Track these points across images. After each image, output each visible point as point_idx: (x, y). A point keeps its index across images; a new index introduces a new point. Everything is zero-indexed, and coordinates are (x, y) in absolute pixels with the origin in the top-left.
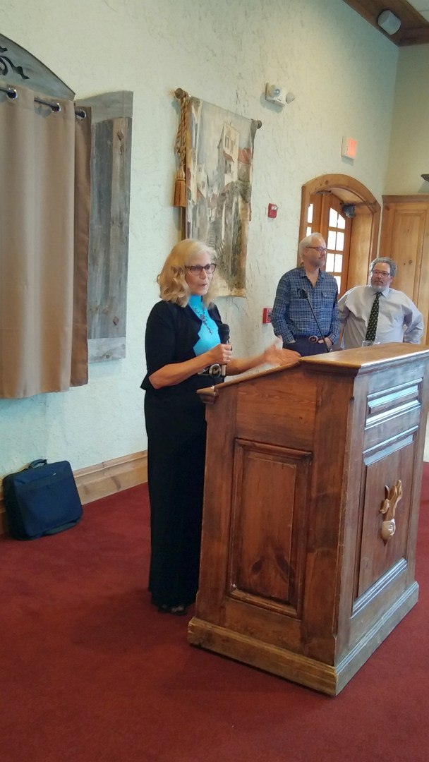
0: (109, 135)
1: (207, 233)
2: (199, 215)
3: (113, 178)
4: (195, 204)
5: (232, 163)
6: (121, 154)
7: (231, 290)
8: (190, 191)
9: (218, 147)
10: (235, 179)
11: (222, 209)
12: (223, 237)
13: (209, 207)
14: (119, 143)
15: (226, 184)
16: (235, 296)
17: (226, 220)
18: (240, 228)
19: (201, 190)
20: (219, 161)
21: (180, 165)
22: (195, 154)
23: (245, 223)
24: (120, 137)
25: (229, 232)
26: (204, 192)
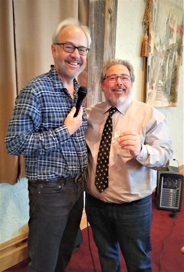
0: (103, 10)
1: (158, 72)
2: (154, 62)
3: (105, 37)
4: (153, 56)
5: (173, 33)
6: (111, 23)
7: (169, 103)
8: (150, 47)
9: (167, 23)
10: (175, 42)
11: (167, 58)
12: (167, 75)
13: (160, 57)
14: (109, 16)
15: (170, 45)
16: (171, 106)
17: (169, 64)
18: (176, 70)
19: (156, 47)
20: (167, 31)
21: (145, 32)
22: (154, 26)
23: (179, 66)
24: (110, 12)
25: (170, 72)
26: (158, 48)
